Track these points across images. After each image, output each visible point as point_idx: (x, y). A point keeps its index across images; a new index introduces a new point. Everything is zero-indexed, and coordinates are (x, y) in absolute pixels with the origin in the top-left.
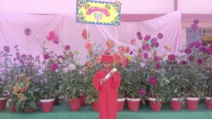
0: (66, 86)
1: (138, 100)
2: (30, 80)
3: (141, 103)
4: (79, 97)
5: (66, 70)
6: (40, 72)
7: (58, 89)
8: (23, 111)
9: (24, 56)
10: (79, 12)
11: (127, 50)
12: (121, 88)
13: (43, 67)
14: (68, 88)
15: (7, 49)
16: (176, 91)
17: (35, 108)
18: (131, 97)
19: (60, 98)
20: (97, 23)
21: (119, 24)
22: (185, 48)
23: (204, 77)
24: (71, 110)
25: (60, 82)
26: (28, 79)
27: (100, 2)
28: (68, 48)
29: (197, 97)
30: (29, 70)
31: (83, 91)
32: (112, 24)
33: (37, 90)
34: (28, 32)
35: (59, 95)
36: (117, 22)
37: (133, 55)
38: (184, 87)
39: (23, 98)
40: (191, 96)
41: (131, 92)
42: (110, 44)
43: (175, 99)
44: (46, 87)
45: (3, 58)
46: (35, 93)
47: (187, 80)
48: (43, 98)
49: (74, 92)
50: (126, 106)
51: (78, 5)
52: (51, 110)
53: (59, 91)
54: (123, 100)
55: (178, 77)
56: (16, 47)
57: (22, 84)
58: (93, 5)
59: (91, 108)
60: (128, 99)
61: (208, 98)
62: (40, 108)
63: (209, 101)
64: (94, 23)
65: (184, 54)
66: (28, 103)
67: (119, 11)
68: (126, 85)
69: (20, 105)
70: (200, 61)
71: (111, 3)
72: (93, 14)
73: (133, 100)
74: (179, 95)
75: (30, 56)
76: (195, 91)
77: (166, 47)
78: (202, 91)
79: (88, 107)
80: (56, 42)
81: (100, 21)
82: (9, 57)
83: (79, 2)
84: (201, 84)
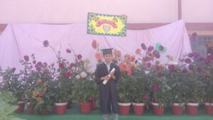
0: (78, 92)
1: (142, 105)
2: (47, 86)
3: (145, 108)
4: (89, 101)
5: (78, 77)
6: (55, 78)
7: (71, 94)
8: (40, 113)
9: (40, 63)
10: (90, 24)
11: (133, 59)
12: (127, 94)
13: (58, 74)
14: (80, 93)
15: (27, 58)
16: (177, 97)
17: (51, 111)
18: (136, 102)
19: (73, 102)
20: (106, 34)
21: (125, 35)
22: (185, 58)
23: (202, 84)
24: (81, 113)
25: (73, 87)
26: (45, 84)
27: (108, 16)
28: (80, 57)
29: (197, 102)
30: (46, 76)
31: (93, 96)
32: (119, 35)
33: (53, 95)
34: (46, 43)
35: (71, 99)
36: (123, 33)
37: (138, 64)
38: (184, 93)
39: (41, 102)
40: (192, 102)
41: (136, 97)
42: (117, 54)
43: (176, 105)
44: (61, 92)
45: (24, 66)
46: (51, 97)
47: (187, 87)
48: (58, 102)
49: (85, 97)
50: (132, 110)
51: (88, 18)
52: (65, 113)
53: (72, 96)
54: (129, 104)
56: (33, 55)
57: (40, 89)
58: (102, 18)
60: (134, 104)
61: (208, 104)
62: (55, 111)
63: (208, 106)
64: (102, 34)
65: (184, 63)
66: (45, 106)
67: (125, 23)
68: (132, 91)
69: (39, 108)
70: (199, 70)
71: (118, 16)
72: (102, 26)
73: (138, 105)
74: (180, 101)
75: (46, 64)
76: (195, 97)
77: (168, 56)
78: (201, 97)
80: (69, 51)
81: (108, 32)
82: (28, 65)
83: (90, 16)
84: (200, 91)
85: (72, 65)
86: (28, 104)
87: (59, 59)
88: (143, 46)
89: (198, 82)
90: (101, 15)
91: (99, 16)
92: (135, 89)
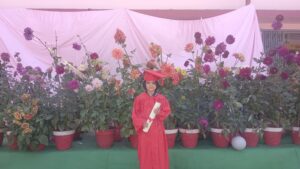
0: (90, 112)
1: (196, 131)
2: (39, 104)
3: (200, 137)
4: (111, 128)
5: (88, 88)
6: (53, 92)
7: (79, 117)
8: (28, 149)
9: (29, 68)
12: (172, 115)
14: (93, 115)
16: (250, 118)
17: (47, 144)
18: (186, 128)
19: (83, 129)
22: (264, 56)
23: (290, 97)
24: (98, 147)
25: (82, 106)
26: (35, 101)
28: (94, 56)
29: (280, 126)
30: (38, 91)
33: (48, 118)
35: (80, 127)
37: (189, 67)
38: (262, 112)
39: (28, 129)
40: (272, 126)
41: (186, 120)
42: (155, 51)
43: (249, 130)
44: (62, 115)
46: (45, 122)
48: (58, 130)
49: (103, 119)
50: (179, 141)
54: (174, 131)
55: (254, 97)
56: (17, 55)
57: (27, 109)
60: (182, 131)
61: (296, 129)
62: (54, 145)
65: (262, 65)
66: (36, 137)
68: (179, 111)
69: (25, 140)
70: (285, 76)
73: (189, 132)
74: (255, 124)
75: (39, 69)
76: (278, 118)
77: (236, 56)
78: (288, 118)
80: (77, 47)
86: (9, 133)
87: (56, 59)
88: (198, 36)
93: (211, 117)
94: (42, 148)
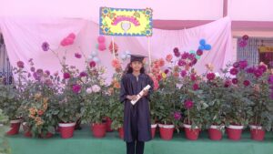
0: (88, 110)
1: (172, 126)
2: (49, 101)
3: (174, 130)
4: (104, 121)
5: (89, 90)
6: (59, 91)
7: (79, 112)
8: (39, 136)
9: (40, 71)
10: (103, 22)
12: (152, 113)
13: (63, 86)
14: (91, 112)
15: (21, 65)
16: (215, 118)
17: (54, 133)
18: (163, 124)
19: (82, 122)
20: (125, 34)
21: (151, 35)
23: (249, 102)
25: (82, 104)
26: (46, 100)
27: (127, 10)
28: (93, 64)
29: (241, 125)
30: (46, 89)
31: (108, 115)
32: (142, 35)
33: (56, 113)
34: (45, 46)
36: (148, 32)
38: (225, 113)
39: (40, 122)
40: (234, 124)
41: (163, 118)
43: (214, 127)
45: (17, 76)
46: (53, 116)
47: (229, 106)
48: (62, 122)
49: (98, 116)
50: (158, 133)
51: (101, 15)
52: (72, 136)
53: (79, 115)
54: (155, 126)
55: (218, 102)
56: (31, 60)
57: (39, 106)
58: (119, 13)
59: (117, 134)
60: (160, 126)
61: (254, 127)
62: (59, 134)
63: (254, 130)
64: (120, 34)
66: (46, 128)
67: (151, 19)
68: (159, 110)
69: (37, 129)
70: (247, 83)
71: (140, 10)
72: (119, 24)
73: (166, 127)
74: (219, 122)
75: (48, 73)
76: (238, 118)
77: (207, 66)
78: (246, 118)
79: (113, 133)
80: (78, 56)
81: (127, 32)
82: (23, 74)
83: (103, 11)
84: (245, 111)
85: (83, 74)
86: (24, 124)
87: (64, 66)
88: (176, 51)
89: (244, 99)
90: (117, 10)
91: (115, 11)
92: (162, 107)
93: (183, 116)
94: (50, 136)
